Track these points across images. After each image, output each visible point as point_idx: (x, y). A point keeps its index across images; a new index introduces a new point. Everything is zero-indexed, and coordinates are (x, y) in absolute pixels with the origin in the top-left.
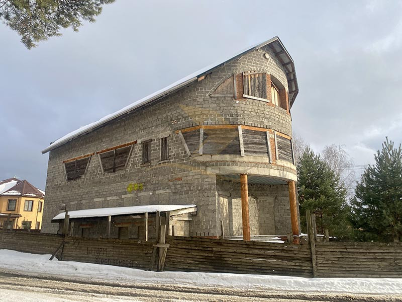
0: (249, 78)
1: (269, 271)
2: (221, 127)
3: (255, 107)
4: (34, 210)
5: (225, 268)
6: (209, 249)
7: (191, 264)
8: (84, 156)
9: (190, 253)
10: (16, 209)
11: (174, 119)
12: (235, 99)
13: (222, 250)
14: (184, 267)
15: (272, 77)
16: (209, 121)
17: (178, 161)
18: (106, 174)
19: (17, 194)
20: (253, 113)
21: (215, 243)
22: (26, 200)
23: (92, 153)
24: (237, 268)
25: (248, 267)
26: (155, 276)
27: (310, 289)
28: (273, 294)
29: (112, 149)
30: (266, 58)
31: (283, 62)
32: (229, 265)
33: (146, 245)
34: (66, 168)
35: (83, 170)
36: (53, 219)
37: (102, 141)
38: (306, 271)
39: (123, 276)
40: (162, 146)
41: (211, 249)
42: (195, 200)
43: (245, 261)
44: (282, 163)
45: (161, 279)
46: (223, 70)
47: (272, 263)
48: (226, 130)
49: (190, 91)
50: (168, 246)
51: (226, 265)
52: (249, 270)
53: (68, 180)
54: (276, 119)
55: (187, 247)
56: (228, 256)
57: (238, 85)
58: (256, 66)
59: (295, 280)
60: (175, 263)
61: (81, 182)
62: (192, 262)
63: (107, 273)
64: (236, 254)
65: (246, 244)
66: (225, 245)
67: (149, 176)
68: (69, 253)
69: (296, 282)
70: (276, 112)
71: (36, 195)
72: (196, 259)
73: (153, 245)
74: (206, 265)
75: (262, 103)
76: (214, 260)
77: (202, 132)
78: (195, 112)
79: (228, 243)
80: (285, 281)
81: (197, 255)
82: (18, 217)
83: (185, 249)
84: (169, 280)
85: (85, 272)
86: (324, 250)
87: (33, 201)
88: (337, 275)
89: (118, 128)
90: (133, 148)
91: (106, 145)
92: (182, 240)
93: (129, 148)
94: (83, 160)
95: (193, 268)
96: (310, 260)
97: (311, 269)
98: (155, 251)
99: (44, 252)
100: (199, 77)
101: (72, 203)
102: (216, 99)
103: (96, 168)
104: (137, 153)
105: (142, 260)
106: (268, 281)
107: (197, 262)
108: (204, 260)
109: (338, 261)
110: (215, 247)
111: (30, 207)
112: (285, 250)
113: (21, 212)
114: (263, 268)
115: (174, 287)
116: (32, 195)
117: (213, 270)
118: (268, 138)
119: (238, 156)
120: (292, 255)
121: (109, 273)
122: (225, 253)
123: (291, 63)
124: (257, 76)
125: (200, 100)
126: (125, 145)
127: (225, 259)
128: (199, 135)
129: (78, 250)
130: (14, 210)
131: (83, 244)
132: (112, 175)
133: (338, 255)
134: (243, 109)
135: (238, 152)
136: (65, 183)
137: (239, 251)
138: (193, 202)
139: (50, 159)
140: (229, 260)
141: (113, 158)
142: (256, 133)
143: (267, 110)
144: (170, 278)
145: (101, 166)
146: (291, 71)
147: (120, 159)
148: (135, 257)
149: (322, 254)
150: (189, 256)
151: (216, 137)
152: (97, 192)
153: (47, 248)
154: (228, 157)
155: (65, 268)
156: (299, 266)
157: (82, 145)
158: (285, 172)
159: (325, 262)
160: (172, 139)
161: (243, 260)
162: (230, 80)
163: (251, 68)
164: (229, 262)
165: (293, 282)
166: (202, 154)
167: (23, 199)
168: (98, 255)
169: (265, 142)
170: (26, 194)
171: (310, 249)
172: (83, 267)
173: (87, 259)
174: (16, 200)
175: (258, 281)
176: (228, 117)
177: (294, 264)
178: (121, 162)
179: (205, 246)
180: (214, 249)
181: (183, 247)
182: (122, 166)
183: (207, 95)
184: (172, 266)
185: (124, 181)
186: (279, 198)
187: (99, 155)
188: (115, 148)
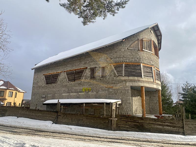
0: (145, 41)
1: (165, 132)
2: (133, 64)
3: (147, 55)
4: (13, 96)
5: (144, 130)
6: (137, 121)
7: (128, 128)
8: (56, 73)
9: (127, 123)
10: (4, 96)
11: (108, 58)
12: (139, 51)
13: (143, 122)
14: (125, 129)
15: (154, 42)
16: (127, 60)
17: (111, 79)
18: (70, 82)
19: (5, 88)
20: (147, 58)
21: (140, 118)
22: (9, 91)
23: (61, 71)
24: (150, 130)
25: (155, 130)
26: (113, 133)
27: (188, 141)
28: (175, 143)
29: (73, 70)
30: (151, 32)
31: (157, 35)
32: (146, 129)
33: (105, 118)
34: (45, 78)
35: (56, 79)
36: (44, 103)
37: (67, 66)
38: (181, 132)
39: (98, 133)
40: (102, 71)
41: (138, 121)
42: (120, 97)
43: (154, 127)
44: (158, 82)
45: (117, 135)
46: (134, 37)
47: (166, 128)
48: (135, 65)
49: (118, 46)
50: (117, 119)
51: (145, 129)
52: (156, 131)
53: (47, 84)
54: (155, 61)
55: (126, 120)
56: (146, 125)
57: (141, 45)
58: (147, 36)
59: (180, 136)
60: (120, 127)
61: (54, 85)
62: (129, 127)
63: (88, 131)
64: (149, 124)
65: (154, 120)
66: (145, 119)
67: (94, 85)
68: (61, 120)
69: (180, 137)
70: (155, 58)
71: (15, 89)
72: (130, 126)
73: (109, 119)
74: (135, 128)
75: (150, 53)
76: (139, 126)
77: (124, 65)
78: (120, 56)
79: (146, 119)
80: (176, 137)
81: (131, 124)
82: (6, 100)
83: (125, 121)
84: (121, 135)
85: (76, 130)
86: (188, 123)
87: (13, 92)
88: (194, 134)
89: (77, 60)
90: (85, 70)
91: (70, 68)
92: (124, 117)
93: (83, 71)
94: (55, 75)
95: (129, 130)
96: (183, 127)
97: (183, 131)
98: (110, 121)
99: (46, 120)
100: (123, 39)
101: (49, 95)
102: (130, 50)
103: (64, 79)
104: (88, 73)
105: (102, 125)
106: (168, 137)
107: (131, 127)
108: (134, 126)
109: (195, 128)
110: (140, 120)
111: (11, 95)
112: (172, 123)
113: (7, 97)
114: (162, 130)
115: (128, 139)
116: (12, 89)
117: (139, 131)
118: (153, 70)
119: (140, 78)
120: (175, 125)
121: (89, 131)
122: (145, 123)
123: (161, 35)
124: (148, 41)
125: (123, 50)
126: (81, 69)
127: (144, 126)
128: (122, 67)
129: (66, 120)
130: (3, 96)
131: (69, 116)
132: (73, 83)
133: (195, 126)
134: (142, 56)
135: (141, 76)
136: (45, 85)
137: (151, 122)
138: (120, 99)
139: (35, 73)
140: (146, 126)
141: (74, 74)
142: (148, 67)
143: (152, 57)
144: (121, 134)
145: (67, 78)
146: (160, 39)
147: (78, 75)
148: (99, 124)
149: (188, 125)
150: (127, 124)
151: (131, 68)
152: (64, 90)
153: (48, 118)
154: (136, 78)
155: (64, 128)
156: (178, 130)
157: (55, 67)
158: (159, 86)
159: (189, 129)
160: (108, 68)
161: (153, 127)
162: (137, 42)
163: (146, 37)
164: (146, 128)
165: (179, 137)
166: (124, 76)
167: (8, 91)
168: (78, 122)
169: (151, 72)
170: (10, 89)
171: (183, 122)
172: (74, 128)
173: (71, 124)
174: (4, 91)
175: (163, 136)
176: (136, 59)
177: (176, 129)
178: (79, 77)
179: (135, 120)
180: (139, 121)
181: (124, 120)
182: (79, 79)
183: (126, 48)
184: (119, 128)
185: (80, 86)
186: (152, 97)
187: (65, 72)
188: (75, 70)
